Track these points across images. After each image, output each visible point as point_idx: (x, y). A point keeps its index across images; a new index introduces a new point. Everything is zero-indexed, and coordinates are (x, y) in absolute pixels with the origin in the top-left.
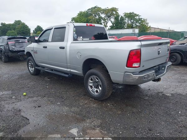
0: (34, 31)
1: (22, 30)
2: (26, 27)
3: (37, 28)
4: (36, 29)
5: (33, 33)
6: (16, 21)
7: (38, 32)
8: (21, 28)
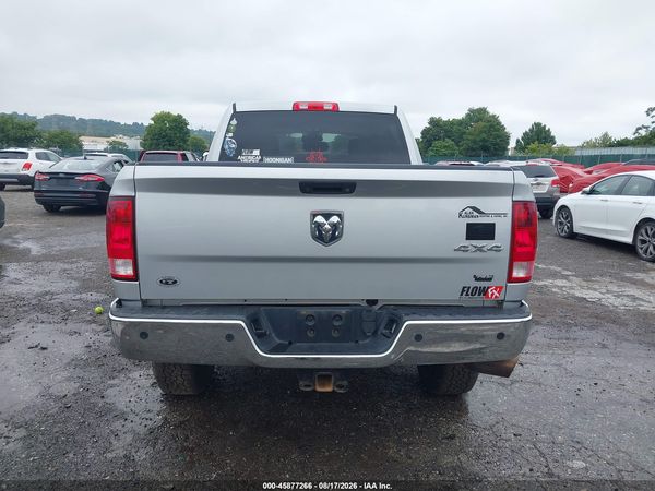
0: (518, 141)
1: (483, 140)
2: (498, 130)
3: (531, 130)
4: (525, 134)
5: (515, 149)
6: (471, 111)
7: (532, 146)
8: (481, 132)
